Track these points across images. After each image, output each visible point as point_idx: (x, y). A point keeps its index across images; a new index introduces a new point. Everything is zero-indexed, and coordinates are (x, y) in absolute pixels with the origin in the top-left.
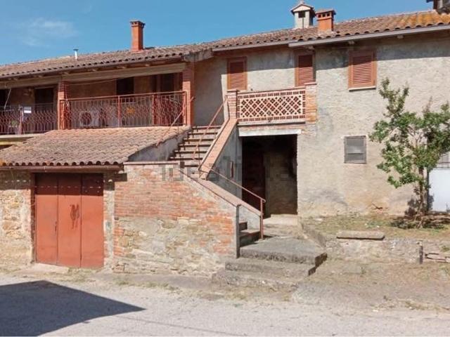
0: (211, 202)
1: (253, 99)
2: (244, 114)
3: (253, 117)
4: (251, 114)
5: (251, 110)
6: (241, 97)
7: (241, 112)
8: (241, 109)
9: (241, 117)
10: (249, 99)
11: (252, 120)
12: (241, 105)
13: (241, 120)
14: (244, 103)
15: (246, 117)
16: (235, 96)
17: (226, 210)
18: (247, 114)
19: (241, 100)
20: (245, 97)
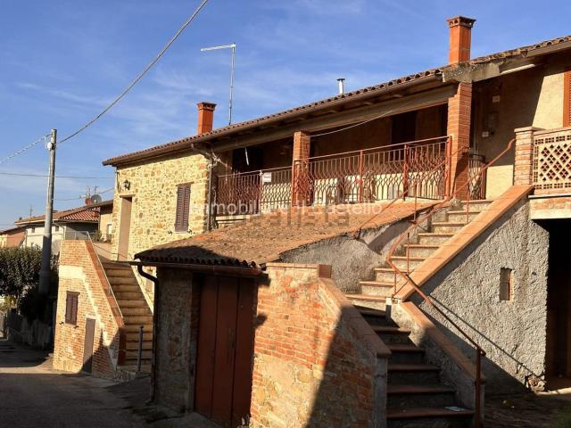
0: (349, 344)
1: (562, 144)
2: (545, 175)
3: (562, 181)
4: (558, 175)
5: (557, 167)
6: (541, 142)
7: (540, 171)
8: (540, 165)
9: (540, 182)
10: (556, 144)
11: (558, 186)
12: (541, 156)
13: (539, 187)
14: (545, 152)
15: (548, 181)
16: (529, 141)
17: (364, 361)
18: (551, 174)
19: (541, 147)
20: (548, 141)
